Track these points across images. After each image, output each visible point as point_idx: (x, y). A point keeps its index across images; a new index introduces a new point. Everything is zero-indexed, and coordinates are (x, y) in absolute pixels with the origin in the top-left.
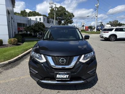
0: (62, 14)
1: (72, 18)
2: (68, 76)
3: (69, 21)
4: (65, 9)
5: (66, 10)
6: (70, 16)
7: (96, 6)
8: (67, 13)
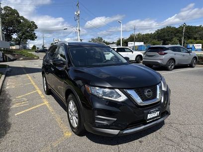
0: (12, 22)
1: (34, 31)
2: (158, 112)
3: (28, 34)
4: (18, 13)
5: (20, 15)
6: (29, 27)
7: (76, 14)
8: (22, 21)
